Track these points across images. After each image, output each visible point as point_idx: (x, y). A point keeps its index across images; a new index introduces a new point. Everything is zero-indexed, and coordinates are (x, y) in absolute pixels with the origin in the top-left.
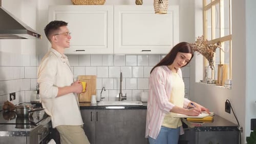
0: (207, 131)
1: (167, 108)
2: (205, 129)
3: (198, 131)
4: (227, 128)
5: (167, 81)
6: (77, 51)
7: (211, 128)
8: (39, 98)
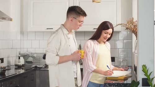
0: (113, 86)
1: (90, 69)
2: (112, 85)
3: (107, 86)
4: (128, 85)
5: (94, 51)
6: (47, 29)
7: (116, 84)
8: (20, 62)
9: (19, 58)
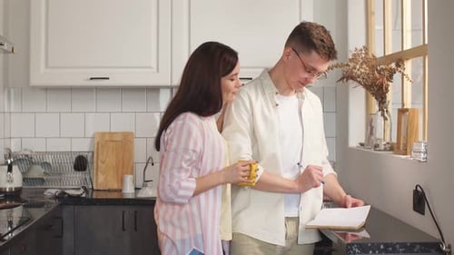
0: (374, 252)
2: (370, 248)
3: (355, 252)
4: (418, 247)
6: (92, 79)
7: (382, 247)
8: (12, 181)
9: (10, 169)
